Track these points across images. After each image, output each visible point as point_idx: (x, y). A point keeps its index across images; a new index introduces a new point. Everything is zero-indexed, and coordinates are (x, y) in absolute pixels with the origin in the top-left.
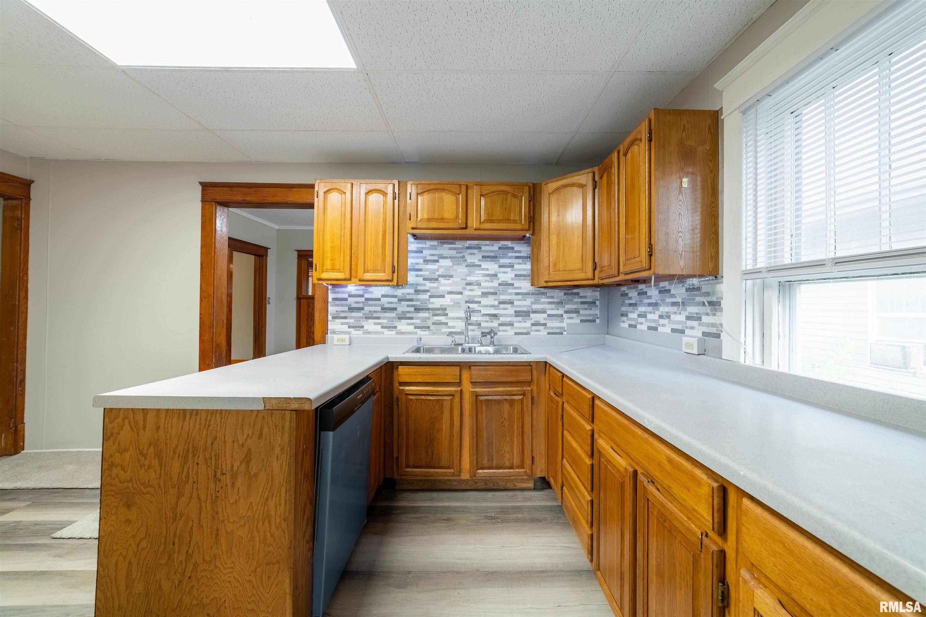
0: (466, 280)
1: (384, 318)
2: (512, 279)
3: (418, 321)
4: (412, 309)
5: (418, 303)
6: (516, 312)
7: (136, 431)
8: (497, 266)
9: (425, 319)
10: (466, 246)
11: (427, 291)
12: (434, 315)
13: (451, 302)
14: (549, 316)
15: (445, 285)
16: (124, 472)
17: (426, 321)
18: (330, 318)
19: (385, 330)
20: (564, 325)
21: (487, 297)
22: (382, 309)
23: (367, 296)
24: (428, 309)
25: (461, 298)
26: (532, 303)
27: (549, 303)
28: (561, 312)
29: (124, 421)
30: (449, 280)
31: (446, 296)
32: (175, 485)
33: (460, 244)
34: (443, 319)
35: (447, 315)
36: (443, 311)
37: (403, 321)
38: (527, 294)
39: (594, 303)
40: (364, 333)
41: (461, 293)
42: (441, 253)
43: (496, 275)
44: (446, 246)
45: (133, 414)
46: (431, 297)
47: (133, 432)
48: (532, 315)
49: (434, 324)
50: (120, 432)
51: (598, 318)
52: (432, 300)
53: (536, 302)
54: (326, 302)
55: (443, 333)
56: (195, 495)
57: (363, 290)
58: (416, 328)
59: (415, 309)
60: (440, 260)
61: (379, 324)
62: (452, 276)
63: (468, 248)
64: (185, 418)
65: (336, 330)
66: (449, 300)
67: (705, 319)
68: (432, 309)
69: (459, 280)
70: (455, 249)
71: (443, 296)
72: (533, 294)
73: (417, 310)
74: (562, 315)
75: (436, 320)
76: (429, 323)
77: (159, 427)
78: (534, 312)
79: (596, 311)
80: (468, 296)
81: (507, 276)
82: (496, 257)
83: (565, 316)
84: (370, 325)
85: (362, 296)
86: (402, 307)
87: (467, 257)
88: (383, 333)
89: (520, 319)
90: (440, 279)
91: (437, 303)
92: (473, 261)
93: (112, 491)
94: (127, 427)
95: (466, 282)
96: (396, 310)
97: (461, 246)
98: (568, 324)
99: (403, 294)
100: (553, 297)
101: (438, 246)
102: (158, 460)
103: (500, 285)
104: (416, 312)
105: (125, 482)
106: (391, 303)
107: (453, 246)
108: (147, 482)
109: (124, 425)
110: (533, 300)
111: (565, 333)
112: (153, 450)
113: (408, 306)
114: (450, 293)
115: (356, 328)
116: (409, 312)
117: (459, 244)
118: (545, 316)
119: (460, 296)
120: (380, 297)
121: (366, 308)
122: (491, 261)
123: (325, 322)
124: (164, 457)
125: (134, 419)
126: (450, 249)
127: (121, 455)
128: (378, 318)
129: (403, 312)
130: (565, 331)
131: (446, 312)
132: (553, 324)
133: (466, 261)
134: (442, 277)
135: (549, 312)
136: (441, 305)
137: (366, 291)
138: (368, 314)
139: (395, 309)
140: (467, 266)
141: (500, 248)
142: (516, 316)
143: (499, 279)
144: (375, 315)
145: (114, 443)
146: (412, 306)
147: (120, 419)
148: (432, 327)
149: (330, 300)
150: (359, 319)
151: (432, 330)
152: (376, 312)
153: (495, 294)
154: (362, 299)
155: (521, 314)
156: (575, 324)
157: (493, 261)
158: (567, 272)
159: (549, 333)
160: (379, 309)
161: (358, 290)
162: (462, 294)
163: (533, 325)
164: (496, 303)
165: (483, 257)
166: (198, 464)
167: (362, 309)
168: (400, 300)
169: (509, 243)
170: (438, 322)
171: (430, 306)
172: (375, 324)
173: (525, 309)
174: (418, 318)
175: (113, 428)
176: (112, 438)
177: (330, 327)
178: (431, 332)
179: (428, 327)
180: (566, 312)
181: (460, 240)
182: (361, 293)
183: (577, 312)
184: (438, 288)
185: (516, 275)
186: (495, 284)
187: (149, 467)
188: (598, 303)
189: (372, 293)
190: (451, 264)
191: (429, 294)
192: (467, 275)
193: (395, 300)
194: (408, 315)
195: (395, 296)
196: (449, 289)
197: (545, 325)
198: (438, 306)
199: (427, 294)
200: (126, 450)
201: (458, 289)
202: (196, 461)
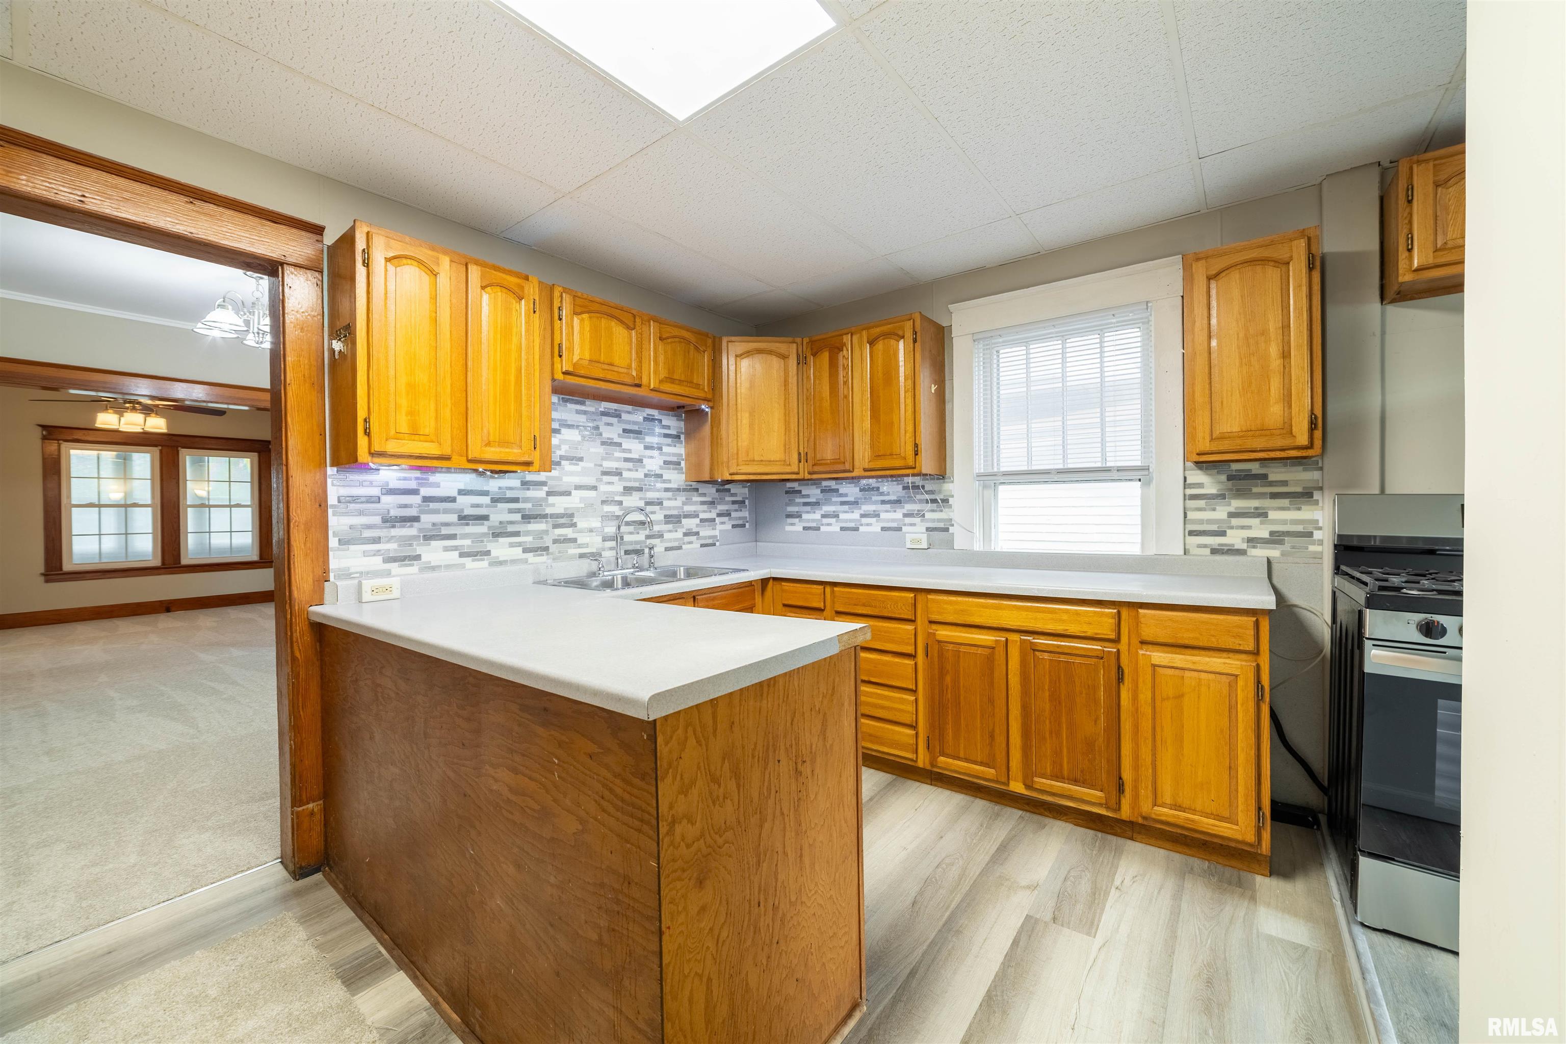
0: (601, 465)
1: (465, 536)
2: (661, 468)
3: (529, 539)
4: (517, 517)
5: (528, 506)
6: (665, 516)
7: (703, 742)
8: (642, 446)
9: (540, 535)
10: (600, 409)
11: (543, 484)
12: (556, 526)
13: (580, 502)
14: (702, 520)
15: (572, 474)
16: (693, 824)
17: (542, 538)
18: (333, 542)
19: (468, 561)
20: (717, 533)
21: (631, 494)
22: (461, 518)
23: (425, 492)
24: (545, 516)
25: (595, 496)
26: (684, 504)
27: (703, 503)
28: (713, 515)
29: (686, 732)
30: (577, 465)
31: (574, 492)
32: (756, 809)
33: (593, 406)
34: (568, 532)
35: (574, 525)
36: (567, 519)
37: (501, 540)
38: (678, 490)
39: (743, 502)
40: (422, 570)
41: (595, 488)
42: (563, 418)
43: (640, 461)
44: (570, 406)
45: (699, 712)
46: (549, 494)
47: (701, 745)
48: (684, 521)
49: (555, 541)
50: (682, 756)
51: (747, 522)
52: (551, 499)
53: (688, 502)
54: (322, 504)
55: (572, 558)
56: (778, 812)
57: (417, 478)
58: (525, 551)
59: (523, 517)
60: (563, 430)
61: (455, 548)
62: (581, 459)
63: (604, 414)
64: (762, 695)
65: (352, 570)
66: (577, 500)
67: (928, 515)
68: (552, 516)
69: (592, 465)
70: (585, 413)
71: (568, 493)
72: (684, 490)
73: (527, 518)
74: (714, 520)
75: (559, 535)
76: (548, 541)
77: (733, 723)
78: (687, 516)
79: (745, 514)
80: (605, 493)
81: (654, 463)
82: (639, 432)
83: (718, 520)
84: (434, 553)
85: (415, 492)
86: (500, 514)
87: (603, 429)
88: (463, 566)
89: (670, 526)
90: (563, 462)
91: (558, 505)
92: (611, 436)
93: (675, 871)
94: (692, 741)
95: (601, 469)
96: (488, 520)
97: (592, 409)
98: (720, 531)
99: (500, 488)
100: (704, 495)
101: (559, 404)
102: (735, 779)
103: (646, 475)
104: (524, 523)
105: (694, 842)
106: (477, 506)
107: (583, 408)
108: (723, 825)
109: (686, 739)
110: (684, 499)
111: (718, 544)
112: (728, 764)
113: (511, 511)
114: (578, 487)
115: (403, 560)
116: (512, 523)
117: (591, 406)
118: (697, 521)
119: (592, 494)
120: (454, 493)
121: (424, 518)
122: (634, 438)
123: (322, 553)
124: (742, 771)
125: (700, 722)
126: (578, 412)
127: (686, 796)
128: (453, 537)
129: (501, 523)
130: (718, 541)
131: (575, 521)
132: (706, 532)
133: (601, 434)
134: (567, 460)
135: (702, 516)
136: (566, 509)
137: (423, 483)
138: (431, 530)
139: (485, 518)
140: (603, 443)
141: (645, 419)
142: (667, 523)
143: (644, 467)
144: (445, 531)
145: (674, 778)
146: (518, 511)
147: (680, 731)
148: (553, 548)
149: (332, 500)
150: (409, 540)
151: (552, 554)
152: (447, 524)
153: (640, 489)
154: (416, 500)
155: (673, 519)
156: (727, 530)
157: (637, 438)
158: (764, 463)
159: (702, 546)
160: (454, 518)
161: (405, 479)
162: (596, 490)
163: (685, 534)
164: (641, 504)
165: (624, 431)
166: (779, 761)
167: (416, 519)
168: (495, 501)
169: (655, 413)
170: (562, 538)
171: (549, 511)
172: (446, 549)
173: (675, 512)
174: (528, 533)
175: (670, 752)
176: (671, 770)
177: (335, 563)
178: (551, 556)
179: (546, 549)
180: (719, 515)
181: (594, 399)
182: (413, 485)
183: (727, 514)
184: (559, 479)
185: (665, 462)
186: (640, 475)
187: (725, 798)
188: (747, 502)
189: (437, 485)
190: (579, 438)
191: (546, 489)
192: (603, 459)
193: (486, 500)
194: (510, 528)
195: (485, 493)
196: (577, 480)
197: (697, 533)
198: (562, 511)
199: (542, 490)
200: (693, 783)
201: (590, 480)
202: (777, 759)
